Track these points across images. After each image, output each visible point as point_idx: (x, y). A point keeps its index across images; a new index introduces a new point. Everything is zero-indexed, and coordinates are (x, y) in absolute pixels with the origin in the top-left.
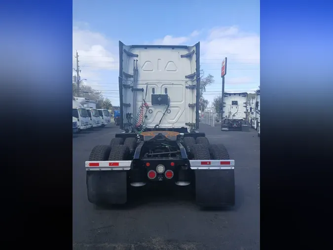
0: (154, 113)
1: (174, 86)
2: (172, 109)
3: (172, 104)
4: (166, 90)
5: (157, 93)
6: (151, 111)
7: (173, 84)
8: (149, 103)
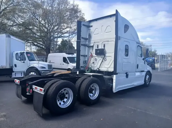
0: (98, 61)
1: (109, 42)
2: (107, 58)
3: (107, 55)
4: (104, 45)
5: (100, 48)
6: (96, 60)
7: (108, 41)
8: (94, 55)
